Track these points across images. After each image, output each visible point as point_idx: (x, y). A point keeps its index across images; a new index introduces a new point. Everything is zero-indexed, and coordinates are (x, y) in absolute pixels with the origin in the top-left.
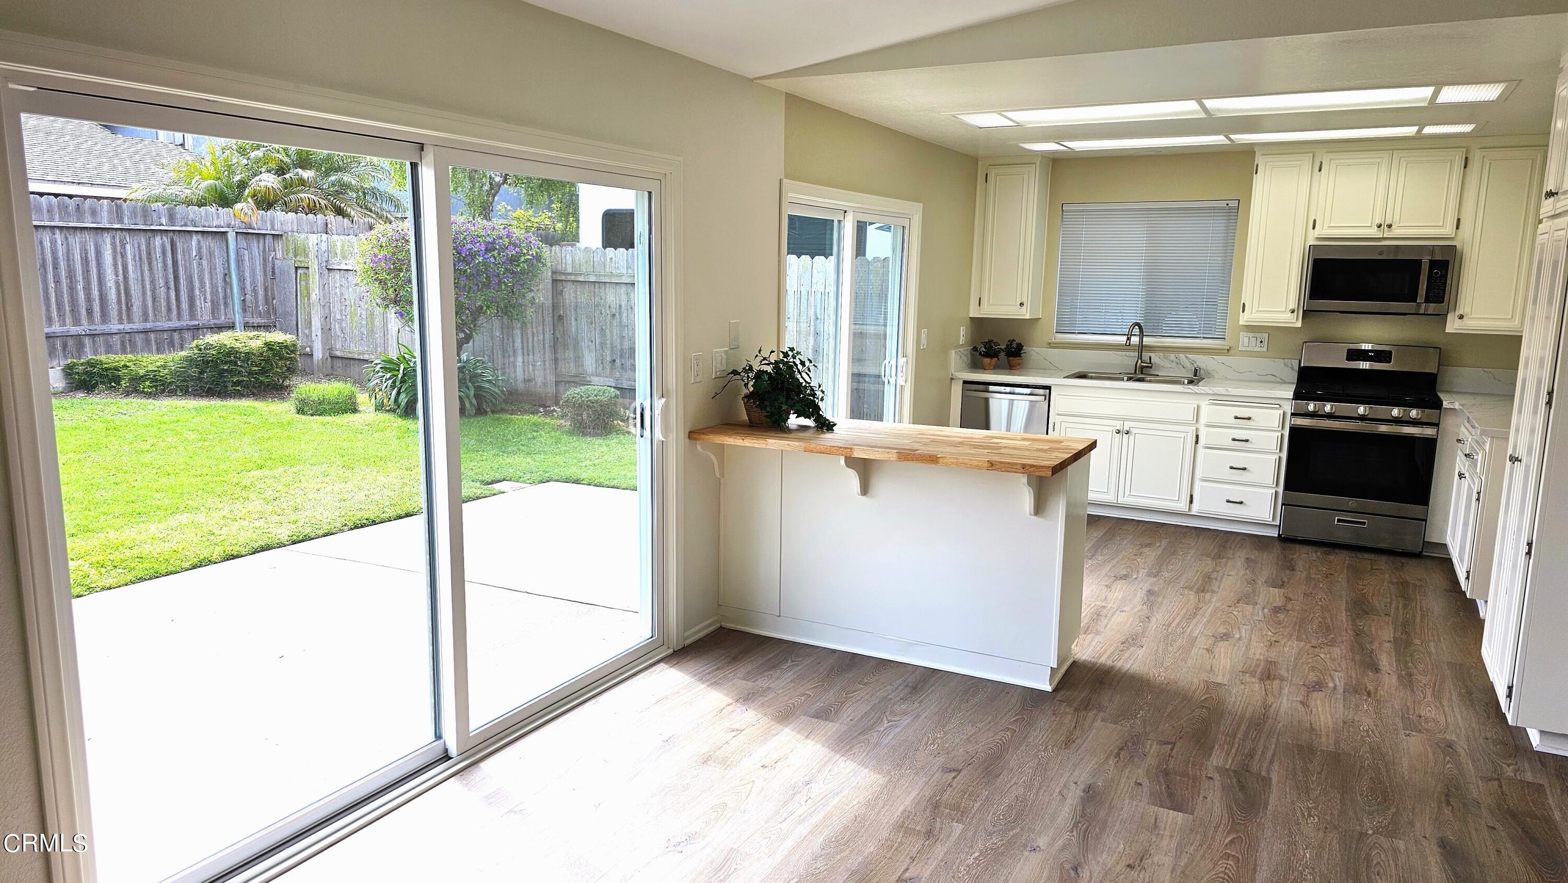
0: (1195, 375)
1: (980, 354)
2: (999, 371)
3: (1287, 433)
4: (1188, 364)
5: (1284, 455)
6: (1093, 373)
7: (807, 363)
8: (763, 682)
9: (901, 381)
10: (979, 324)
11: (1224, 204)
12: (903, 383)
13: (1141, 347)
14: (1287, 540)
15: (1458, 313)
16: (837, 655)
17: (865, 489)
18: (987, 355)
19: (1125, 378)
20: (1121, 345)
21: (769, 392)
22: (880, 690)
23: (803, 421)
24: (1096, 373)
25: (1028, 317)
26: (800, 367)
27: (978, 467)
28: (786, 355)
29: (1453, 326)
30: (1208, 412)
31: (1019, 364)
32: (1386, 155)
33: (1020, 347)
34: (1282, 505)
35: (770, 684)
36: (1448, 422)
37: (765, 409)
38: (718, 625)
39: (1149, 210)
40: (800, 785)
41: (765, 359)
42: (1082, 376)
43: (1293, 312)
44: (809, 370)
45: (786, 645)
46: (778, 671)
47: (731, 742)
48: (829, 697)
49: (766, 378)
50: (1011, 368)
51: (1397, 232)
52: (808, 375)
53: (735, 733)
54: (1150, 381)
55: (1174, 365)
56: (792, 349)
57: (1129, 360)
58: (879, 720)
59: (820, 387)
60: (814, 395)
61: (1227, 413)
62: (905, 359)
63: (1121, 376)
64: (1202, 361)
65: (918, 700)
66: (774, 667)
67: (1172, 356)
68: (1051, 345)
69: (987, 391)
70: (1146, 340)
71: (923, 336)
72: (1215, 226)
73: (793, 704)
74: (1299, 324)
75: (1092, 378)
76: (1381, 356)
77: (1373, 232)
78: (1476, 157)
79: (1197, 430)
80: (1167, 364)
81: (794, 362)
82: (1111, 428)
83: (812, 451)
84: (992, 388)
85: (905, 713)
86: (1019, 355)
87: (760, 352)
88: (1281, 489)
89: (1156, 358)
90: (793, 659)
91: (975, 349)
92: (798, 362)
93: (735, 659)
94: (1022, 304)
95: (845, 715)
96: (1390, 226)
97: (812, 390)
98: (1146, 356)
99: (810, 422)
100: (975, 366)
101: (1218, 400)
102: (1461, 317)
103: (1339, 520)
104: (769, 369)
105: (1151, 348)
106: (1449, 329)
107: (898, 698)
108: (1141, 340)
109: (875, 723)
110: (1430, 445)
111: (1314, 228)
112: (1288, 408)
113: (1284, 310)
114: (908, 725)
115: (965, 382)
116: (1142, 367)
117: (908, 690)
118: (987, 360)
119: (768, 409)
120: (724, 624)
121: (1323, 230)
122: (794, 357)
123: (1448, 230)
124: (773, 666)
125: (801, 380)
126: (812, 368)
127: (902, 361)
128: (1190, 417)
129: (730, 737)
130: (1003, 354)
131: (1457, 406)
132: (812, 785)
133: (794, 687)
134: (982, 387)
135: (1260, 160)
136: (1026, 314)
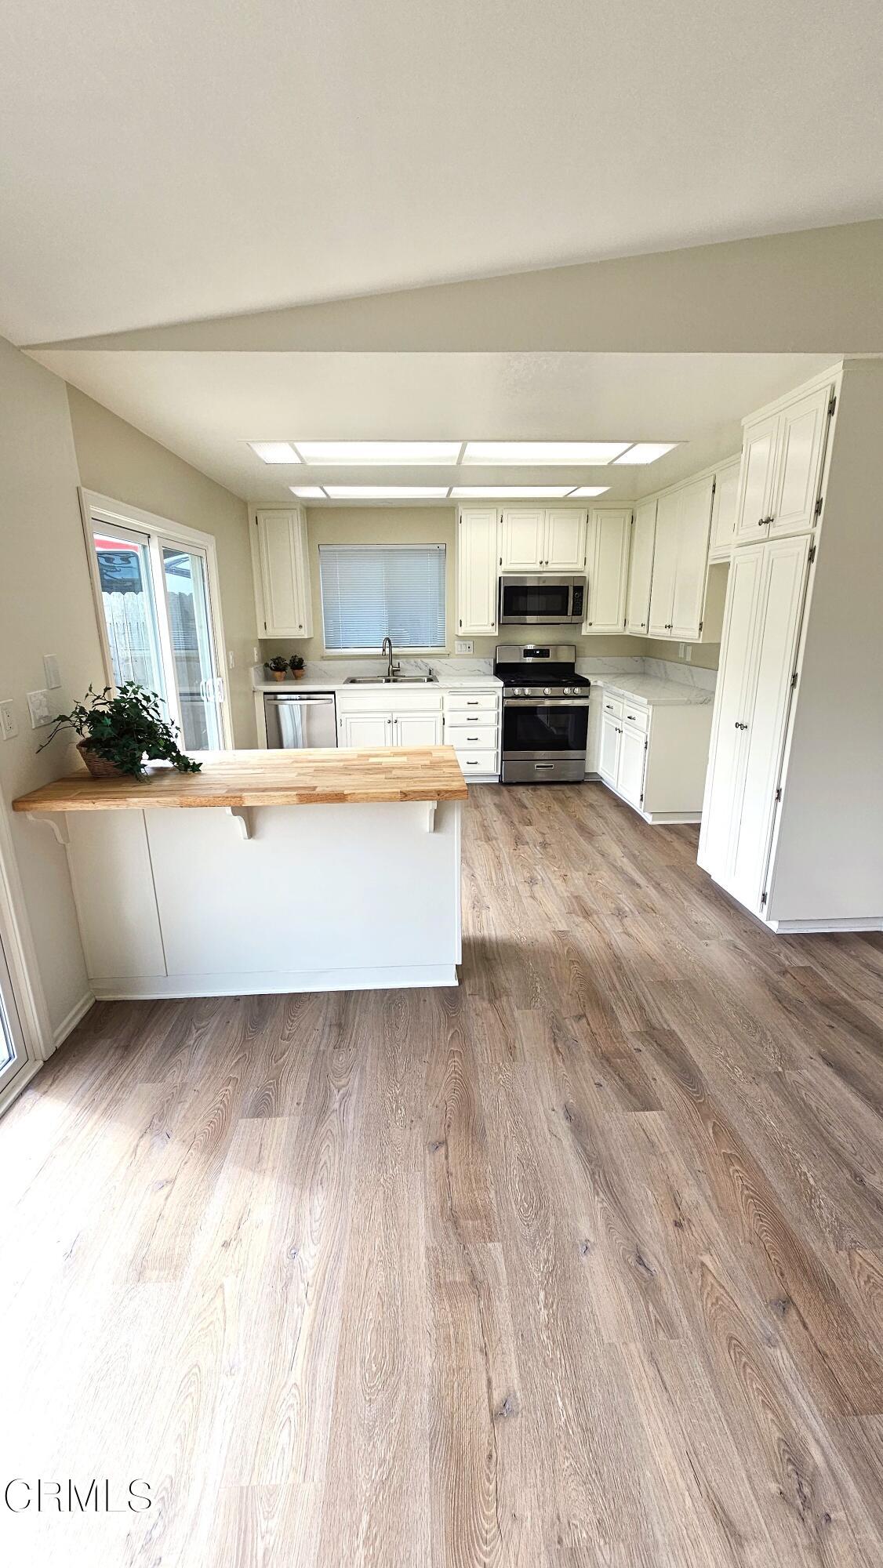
0: (430, 674)
1: (271, 669)
2: (288, 682)
3: (500, 711)
4: (423, 667)
5: (500, 727)
6: (360, 678)
7: (152, 698)
8: (174, 1077)
9: (219, 700)
10: (265, 643)
11: (435, 547)
12: (222, 701)
13: (391, 656)
14: (506, 783)
15: (589, 622)
16: (241, 1003)
17: (251, 832)
18: (277, 669)
19: (384, 680)
20: (377, 655)
21: (113, 739)
22: (307, 1041)
23: (159, 763)
24: (363, 678)
25: (306, 637)
26: (144, 703)
27: (390, 800)
28: (124, 691)
29: (586, 630)
30: (451, 701)
31: (302, 675)
32: (541, 511)
33: (301, 661)
34: (502, 760)
35: (183, 1077)
36: (593, 694)
37: (113, 758)
38: (93, 1000)
39: (384, 550)
40: (287, 1261)
41: (98, 698)
42: (353, 681)
43: (493, 625)
44: (156, 705)
45: (182, 1005)
46: (185, 1051)
47: (166, 1212)
48: (258, 1073)
49: (109, 722)
50: (296, 678)
51: (551, 567)
52: (156, 711)
53: (166, 1190)
54: (401, 681)
55: (414, 668)
56: (131, 684)
57: (382, 666)
58: (327, 1095)
59: (173, 723)
60: (168, 733)
61: (461, 701)
62: (220, 679)
63: (379, 679)
64: (433, 663)
65: (352, 1043)
66: (179, 1046)
67: (412, 661)
68: (323, 658)
69: (276, 699)
70: (394, 651)
71: (231, 657)
72: (431, 564)
73: (222, 1102)
74: (497, 634)
75: (359, 682)
76: (544, 653)
77: (537, 567)
78: (593, 515)
79: (443, 715)
80: (408, 667)
81: (136, 698)
82: (383, 720)
83: (190, 806)
84: (280, 697)
85: (350, 1069)
86: (301, 668)
87: (90, 690)
88: (500, 751)
89: (403, 663)
90: (197, 1025)
91: (267, 665)
92: (140, 697)
93: (127, 1049)
94: (300, 627)
95: (288, 1099)
96: (547, 563)
97: (166, 728)
98: (395, 662)
99: (167, 763)
100: (268, 679)
101: (454, 691)
102: (591, 624)
103: (537, 767)
104: (106, 709)
105: (397, 657)
106: (584, 633)
107: (331, 1048)
108: (391, 651)
109: (325, 1097)
110: (584, 711)
111: (501, 564)
112: (500, 693)
113: (486, 624)
114: (360, 1085)
115: (265, 693)
116: (394, 671)
117: (335, 1029)
118: (278, 674)
119: (117, 758)
120: (99, 998)
121: (506, 566)
122: (135, 692)
123: (580, 566)
124: (176, 1045)
125: (150, 719)
126: (159, 703)
127: (217, 681)
128: (438, 706)
129: (162, 1201)
130: (289, 668)
131: (600, 683)
132: (301, 1253)
133: (212, 1072)
134: (272, 696)
135: (463, 512)
136: (304, 634)
